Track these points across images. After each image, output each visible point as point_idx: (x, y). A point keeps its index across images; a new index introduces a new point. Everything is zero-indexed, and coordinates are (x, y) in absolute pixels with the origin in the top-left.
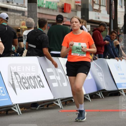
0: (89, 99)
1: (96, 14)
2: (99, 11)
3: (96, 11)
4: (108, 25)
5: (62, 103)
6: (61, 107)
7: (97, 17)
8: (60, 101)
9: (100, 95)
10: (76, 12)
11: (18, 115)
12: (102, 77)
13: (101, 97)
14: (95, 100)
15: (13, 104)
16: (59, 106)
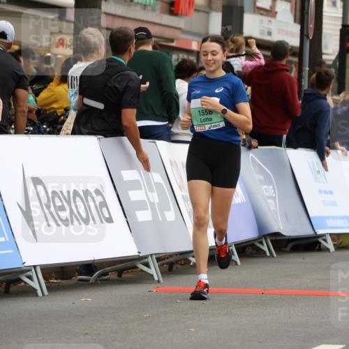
0: (236, 257)
1: (261, 22)
2: (271, 13)
3: (262, 12)
4: (294, 54)
5: (159, 266)
6: (156, 278)
7: (266, 30)
8: (155, 261)
9: (265, 248)
10: (208, 13)
11: (37, 296)
12: (274, 198)
13: (268, 254)
14: (251, 260)
15: (26, 265)
16: (152, 276)
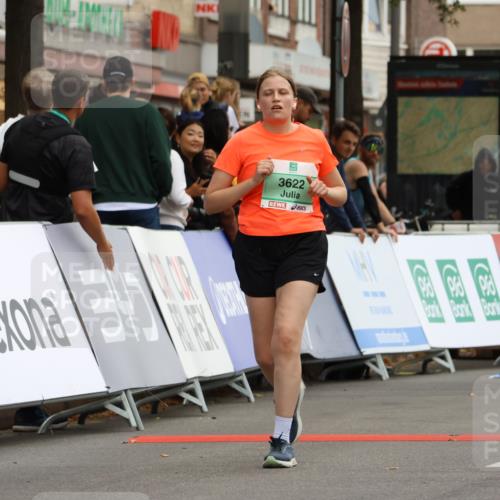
0: (248, 391)
1: (276, 55)
2: (289, 42)
3: (276, 42)
4: (323, 101)
5: (138, 408)
6: (134, 424)
8: (132, 399)
10: (199, 45)
16: (128, 420)
